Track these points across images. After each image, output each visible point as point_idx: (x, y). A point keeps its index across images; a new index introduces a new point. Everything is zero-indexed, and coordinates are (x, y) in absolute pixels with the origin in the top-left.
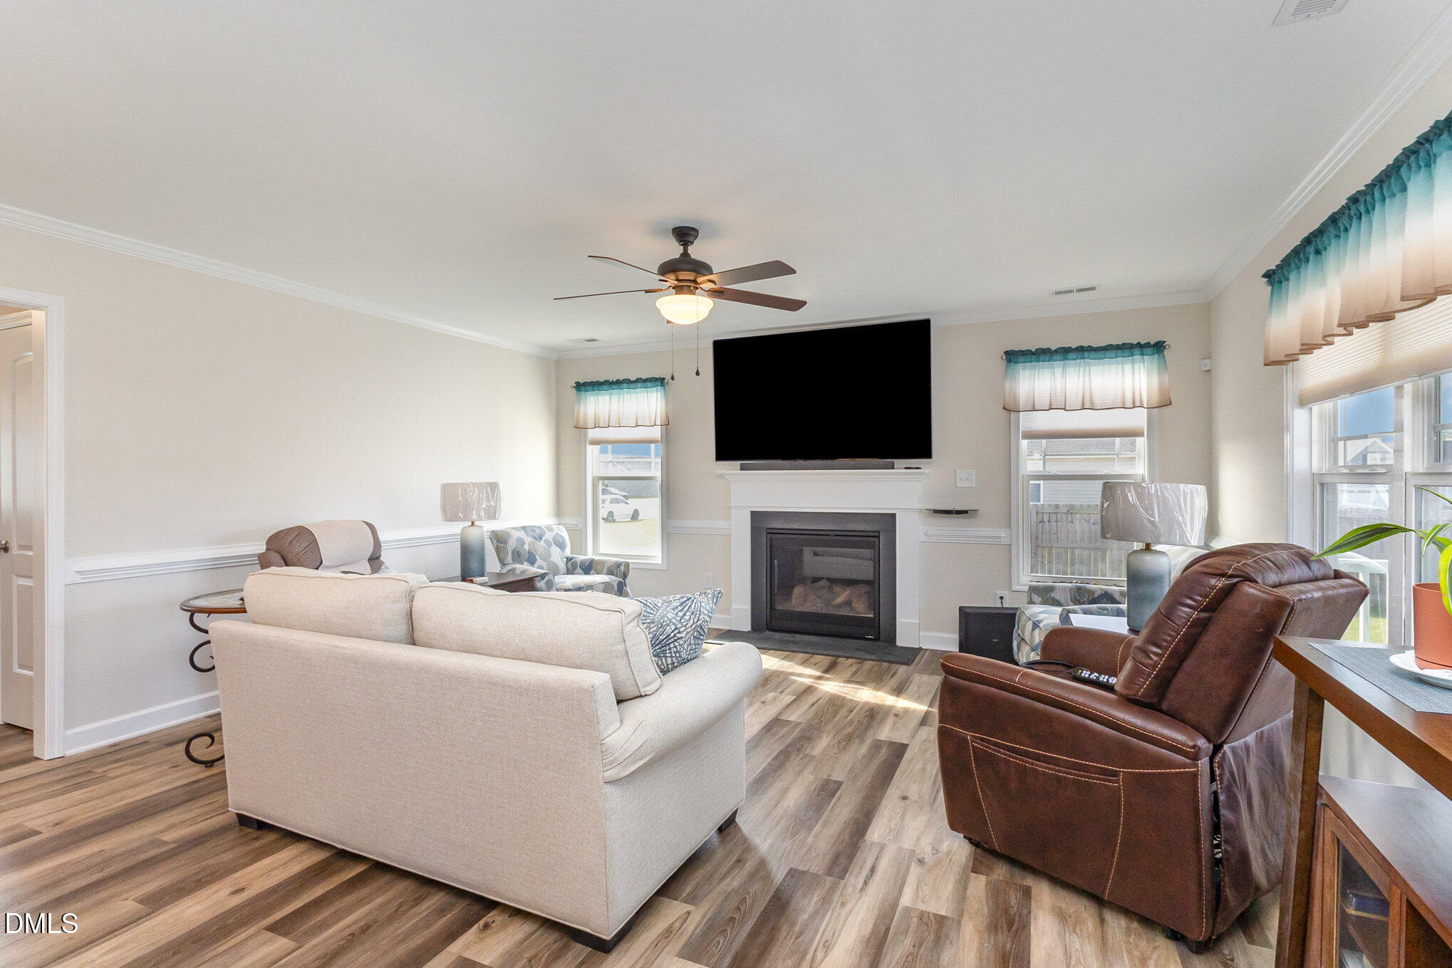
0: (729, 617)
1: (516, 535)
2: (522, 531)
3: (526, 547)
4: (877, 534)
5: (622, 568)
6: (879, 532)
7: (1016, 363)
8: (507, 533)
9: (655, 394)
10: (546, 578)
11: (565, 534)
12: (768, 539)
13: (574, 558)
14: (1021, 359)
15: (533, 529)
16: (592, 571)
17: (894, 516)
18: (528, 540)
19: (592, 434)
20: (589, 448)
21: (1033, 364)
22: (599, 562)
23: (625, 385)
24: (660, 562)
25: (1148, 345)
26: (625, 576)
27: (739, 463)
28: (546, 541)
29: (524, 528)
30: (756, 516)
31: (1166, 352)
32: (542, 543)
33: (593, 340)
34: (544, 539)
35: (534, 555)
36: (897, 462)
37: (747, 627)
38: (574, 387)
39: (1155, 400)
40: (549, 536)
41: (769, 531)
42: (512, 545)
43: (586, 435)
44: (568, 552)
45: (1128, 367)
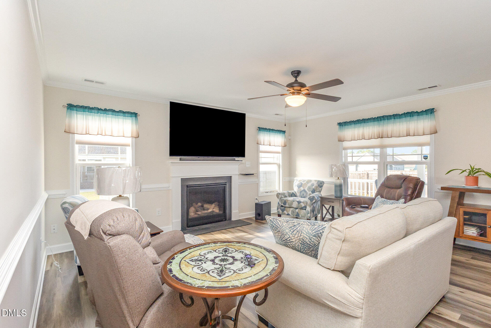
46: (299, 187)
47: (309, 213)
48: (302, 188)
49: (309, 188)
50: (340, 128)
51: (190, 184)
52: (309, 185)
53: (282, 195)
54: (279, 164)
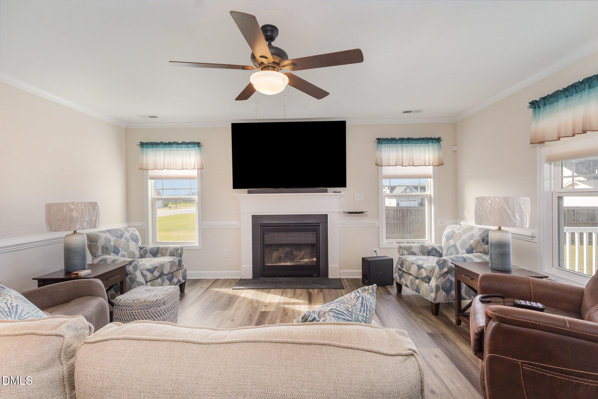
0: (240, 272)
1: (104, 236)
2: (108, 233)
3: (112, 243)
4: (318, 225)
5: (179, 251)
6: (319, 223)
7: (382, 144)
8: (97, 235)
9: (194, 152)
10: (133, 264)
11: (137, 233)
12: (262, 230)
13: (145, 247)
14: (384, 142)
15: (115, 231)
16: (159, 255)
17: (326, 216)
18: (113, 239)
19: (151, 173)
20: (150, 181)
21: (389, 145)
22: (163, 249)
23: (174, 146)
24: (198, 245)
25: (435, 139)
26: (181, 256)
27: (246, 190)
28: (126, 238)
29: (109, 231)
30: (255, 218)
31: (441, 142)
32: (123, 240)
33: (155, 117)
34: (124, 237)
35: (118, 249)
36: (329, 189)
37: (250, 276)
38: (139, 145)
39: (436, 163)
40: (127, 235)
41: (262, 225)
42: (101, 243)
43: (147, 173)
44: (140, 244)
45: (427, 148)
46: (449, 238)
47: (432, 292)
48: (452, 242)
49: (464, 243)
50: (535, 112)
51: (265, 222)
52: (465, 237)
53: (403, 250)
54: (430, 195)
